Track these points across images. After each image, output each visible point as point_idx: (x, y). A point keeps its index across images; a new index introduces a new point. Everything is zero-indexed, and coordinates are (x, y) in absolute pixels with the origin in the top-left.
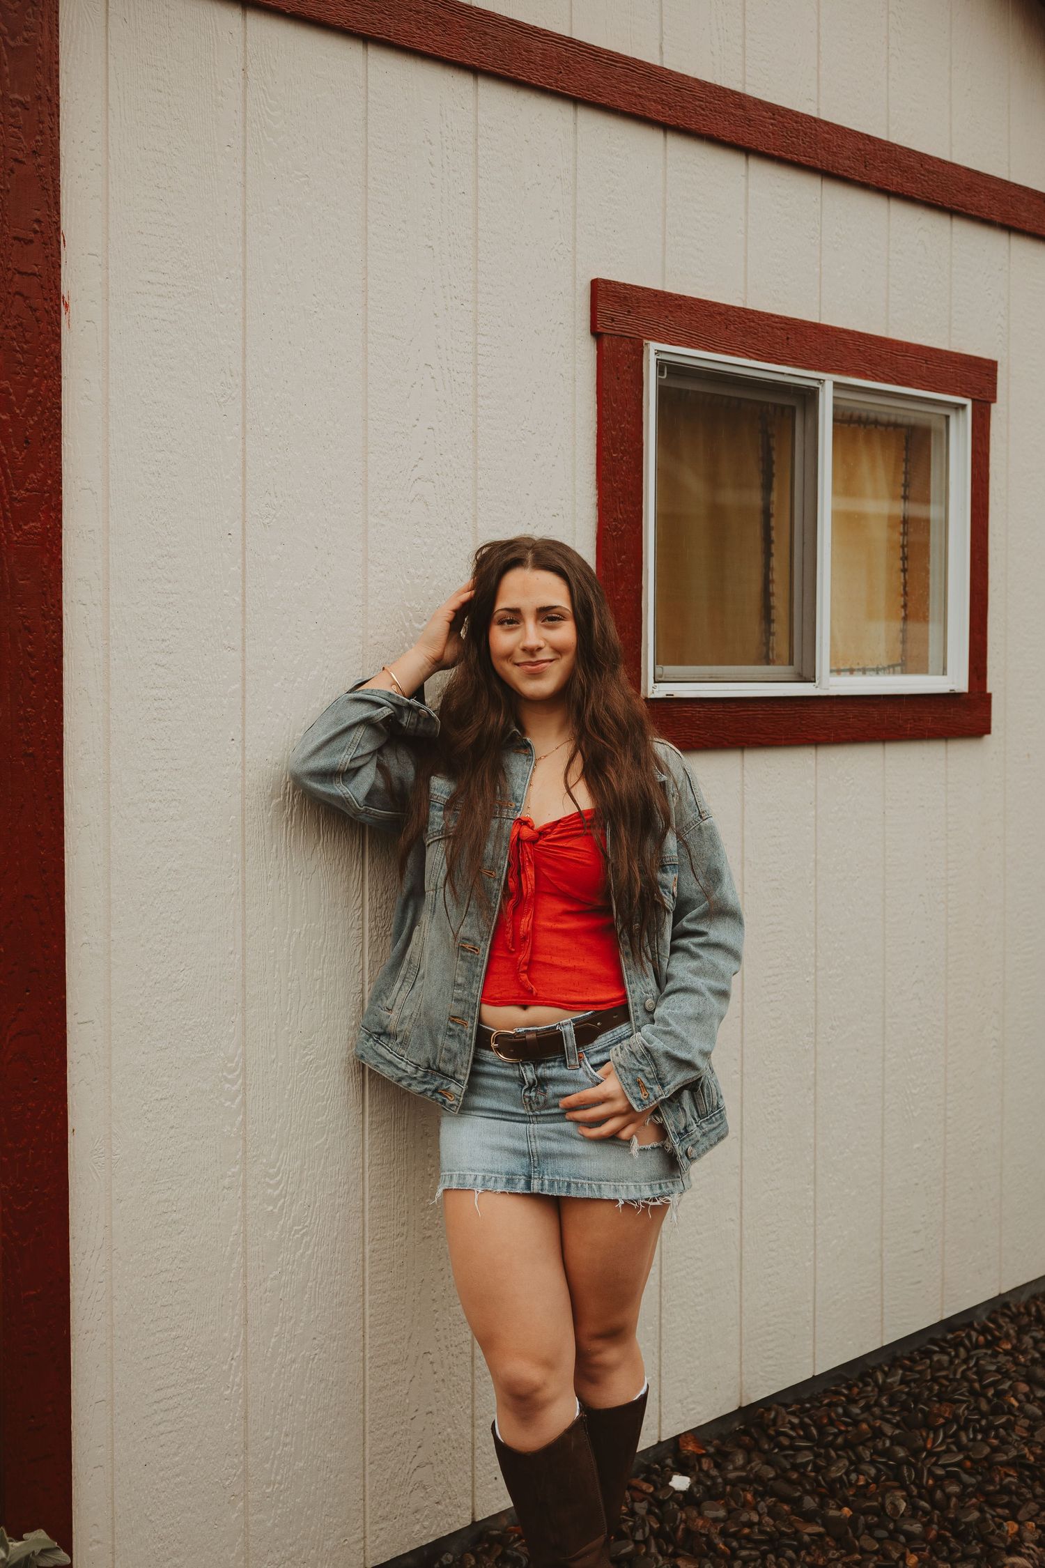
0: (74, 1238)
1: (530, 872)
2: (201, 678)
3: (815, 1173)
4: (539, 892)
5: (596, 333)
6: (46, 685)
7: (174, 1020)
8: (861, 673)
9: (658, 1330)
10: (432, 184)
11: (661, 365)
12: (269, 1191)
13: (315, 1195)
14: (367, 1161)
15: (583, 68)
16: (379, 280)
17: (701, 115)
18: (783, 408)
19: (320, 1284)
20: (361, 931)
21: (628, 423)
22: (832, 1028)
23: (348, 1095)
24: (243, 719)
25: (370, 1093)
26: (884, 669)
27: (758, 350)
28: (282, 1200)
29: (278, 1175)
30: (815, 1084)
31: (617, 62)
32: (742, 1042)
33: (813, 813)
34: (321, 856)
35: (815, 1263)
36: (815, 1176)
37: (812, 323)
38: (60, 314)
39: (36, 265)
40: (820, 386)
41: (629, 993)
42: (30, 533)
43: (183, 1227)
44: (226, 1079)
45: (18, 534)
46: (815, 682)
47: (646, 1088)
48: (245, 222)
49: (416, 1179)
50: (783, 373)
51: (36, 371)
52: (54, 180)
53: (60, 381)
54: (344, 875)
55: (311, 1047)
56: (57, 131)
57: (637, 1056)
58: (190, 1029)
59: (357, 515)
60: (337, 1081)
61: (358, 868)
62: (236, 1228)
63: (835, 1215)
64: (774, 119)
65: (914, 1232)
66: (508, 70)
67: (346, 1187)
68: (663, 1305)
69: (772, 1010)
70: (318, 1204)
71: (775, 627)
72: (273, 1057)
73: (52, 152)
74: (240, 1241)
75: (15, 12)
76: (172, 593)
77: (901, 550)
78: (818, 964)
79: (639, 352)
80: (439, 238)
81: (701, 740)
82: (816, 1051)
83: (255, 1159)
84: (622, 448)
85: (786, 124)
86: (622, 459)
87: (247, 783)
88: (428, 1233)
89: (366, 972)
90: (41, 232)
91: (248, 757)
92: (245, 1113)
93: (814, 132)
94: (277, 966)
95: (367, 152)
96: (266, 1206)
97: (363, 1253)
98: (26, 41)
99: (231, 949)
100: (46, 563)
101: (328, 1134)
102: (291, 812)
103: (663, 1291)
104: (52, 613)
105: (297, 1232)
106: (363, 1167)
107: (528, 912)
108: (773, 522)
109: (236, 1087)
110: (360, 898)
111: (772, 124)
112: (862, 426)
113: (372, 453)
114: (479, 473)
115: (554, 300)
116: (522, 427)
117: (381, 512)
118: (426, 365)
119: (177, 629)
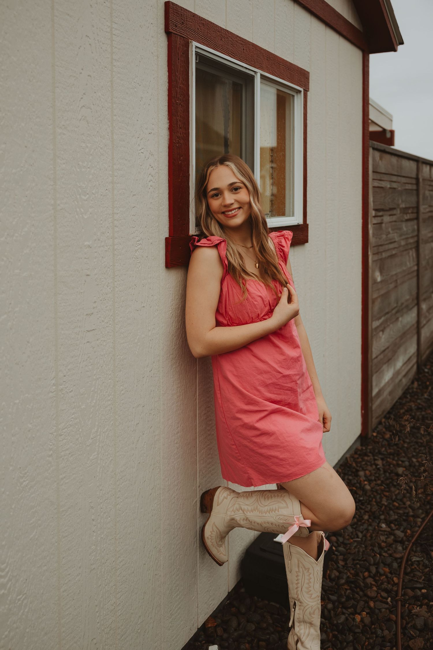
5: (168, 32)
11: (197, 54)
21: (183, 84)
27: (233, 53)
37: (252, 43)
50: (242, 67)
59: (50, 127)
79: (187, 46)
84: (181, 98)
113: (58, 87)
114: (114, 106)
115: (148, 9)
116: (135, 81)
117: (63, 126)
118: (86, 36)
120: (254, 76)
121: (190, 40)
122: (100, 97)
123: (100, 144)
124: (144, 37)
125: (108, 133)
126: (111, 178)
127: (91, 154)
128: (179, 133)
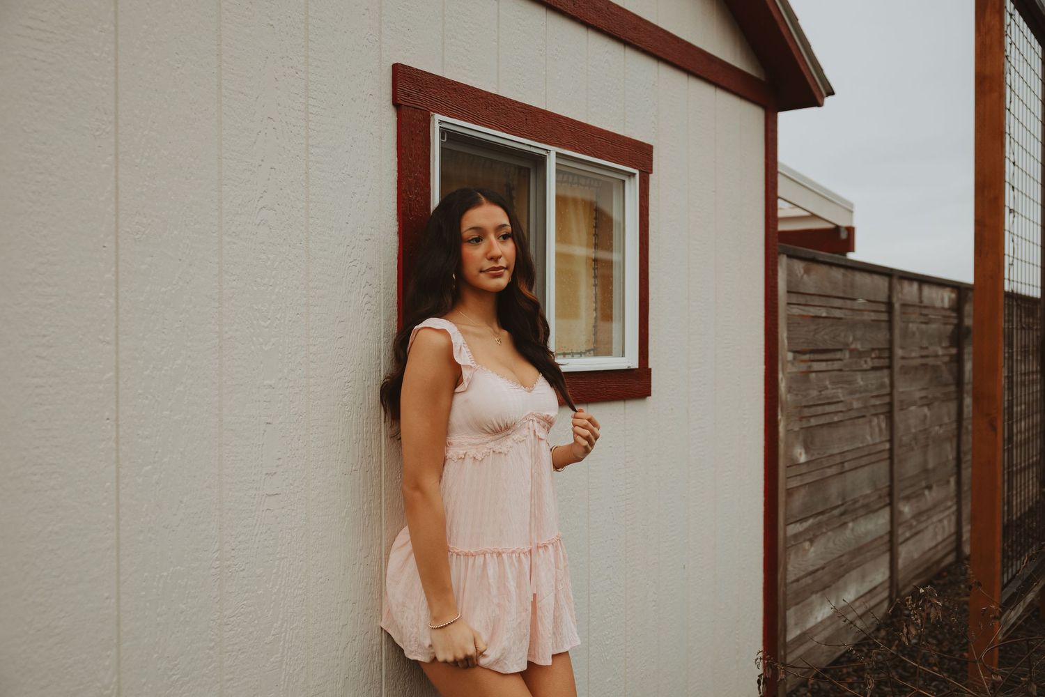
5: (396, 104)
11: (443, 132)
16: (231, 47)
18: (522, 168)
21: (420, 172)
24: (117, 402)
26: (584, 353)
27: (507, 125)
37: (540, 110)
40: (547, 155)
50: (524, 144)
59: (214, 235)
72: (144, 680)
79: (427, 121)
80: (279, 19)
84: (416, 191)
86: (416, 198)
87: (120, 456)
91: (121, 433)
113: (226, 185)
114: (311, 205)
115: (366, 76)
116: (344, 172)
117: (234, 232)
118: (269, 117)
119: (57, 326)
121: (432, 113)
122: (288, 194)
123: (287, 255)
124: (358, 113)
125: (301, 241)
126: (305, 299)
127: (275, 269)
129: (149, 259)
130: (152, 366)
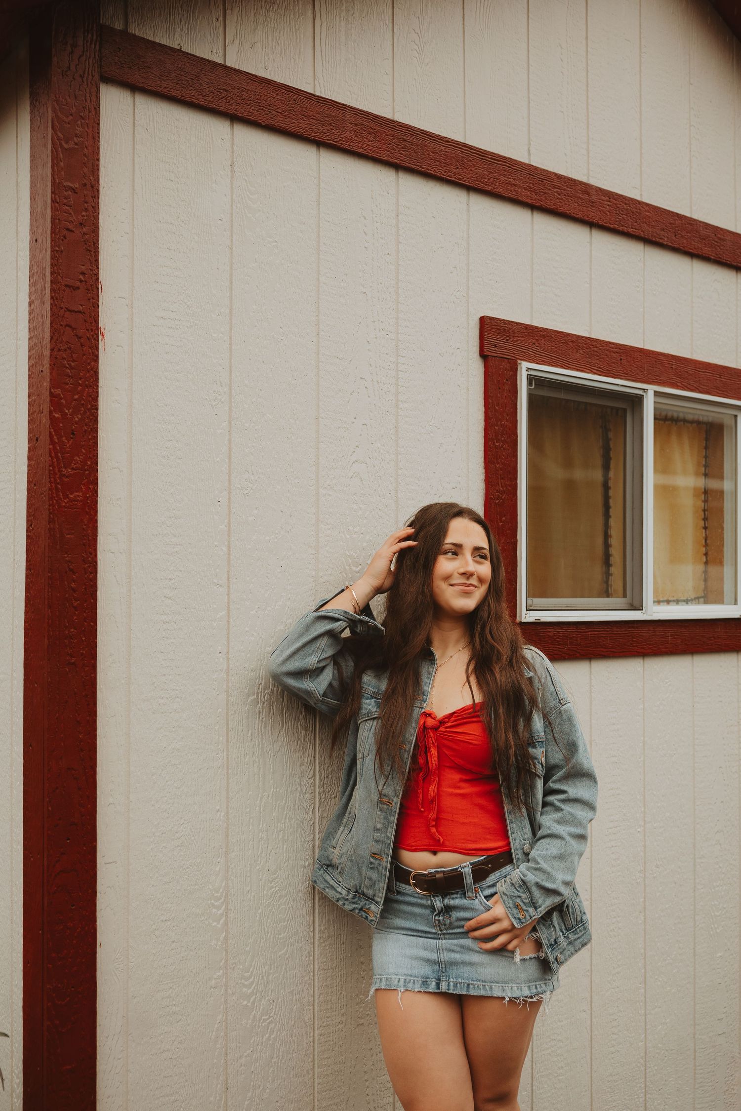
0: (100, 1025)
1: (434, 751)
2: (197, 607)
3: (645, 975)
4: (440, 766)
5: (483, 355)
6: (85, 612)
7: (176, 861)
8: (675, 603)
9: (530, 1095)
10: (366, 248)
11: (530, 379)
12: (244, 990)
13: (278, 993)
14: (317, 967)
15: (473, 164)
16: (328, 317)
17: (558, 198)
18: (617, 409)
19: (281, 1061)
20: (313, 795)
21: (507, 421)
22: (657, 866)
23: (303, 917)
24: (228, 637)
25: (319, 916)
26: (692, 600)
27: (600, 368)
28: (254, 996)
29: (251, 977)
30: (645, 908)
31: (498, 160)
32: (591, 877)
33: (642, 707)
34: (284, 739)
35: (645, 1043)
36: (645, 978)
37: (638, 348)
38: (98, 341)
39: (81, 305)
40: (644, 394)
41: (511, 841)
42: (74, 501)
43: (180, 1017)
44: (213, 905)
45: (66, 501)
46: (642, 610)
47: (523, 910)
48: (231, 275)
49: (353, 981)
50: (618, 385)
51: (80, 382)
52: (94, 244)
53: (98, 389)
54: (301, 753)
55: (276, 881)
56: (97, 209)
57: (516, 886)
58: (187, 868)
59: (312, 488)
60: (294, 907)
61: (311, 748)
62: (220, 1017)
63: (660, 1007)
64: (610, 202)
65: (719, 1020)
66: (421, 167)
67: (301, 987)
68: (534, 1075)
69: (613, 853)
70: (280, 999)
71: (612, 570)
72: (248, 888)
73: (93, 224)
74: (223, 1027)
75: (69, 123)
76: (177, 545)
77: (703, 513)
78: (646, 819)
79: (514, 370)
80: (371, 287)
81: (561, 653)
82: (645, 884)
83: (234, 965)
84: (502, 439)
85: (618, 205)
86: (502, 447)
87: (230, 685)
88: (362, 1021)
89: (317, 824)
90: (85, 281)
91: (231, 666)
92: (227, 931)
93: (638, 211)
94: (252, 820)
95: (319, 225)
96: (242, 1001)
97: (313, 1036)
98: (76, 144)
99: (218, 808)
100: (86, 522)
101: (288, 946)
102: (263, 706)
103: (534, 1064)
104: (90, 559)
105: (265, 1020)
106: (314, 972)
107: (434, 782)
108: (611, 493)
109: (220, 912)
110: (312, 771)
111: (608, 205)
112: (674, 423)
113: (322, 442)
114: (399, 457)
115: (453, 331)
116: (431, 424)
117: (329, 485)
118: (361, 378)
119: (180, 571)
120: (643, 395)
121: (519, 361)
122: (378, 448)
123: (378, 505)
124: (445, 367)
125: (390, 491)
127: (366, 518)
128: (500, 485)
129: (256, 511)
130: (257, 607)
